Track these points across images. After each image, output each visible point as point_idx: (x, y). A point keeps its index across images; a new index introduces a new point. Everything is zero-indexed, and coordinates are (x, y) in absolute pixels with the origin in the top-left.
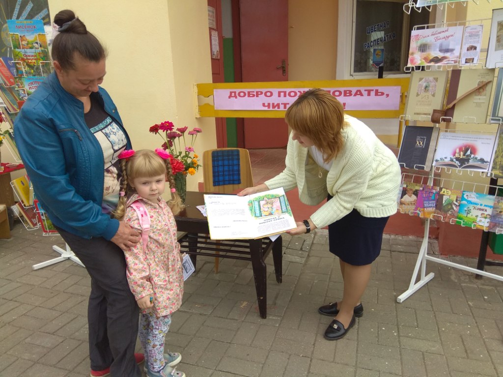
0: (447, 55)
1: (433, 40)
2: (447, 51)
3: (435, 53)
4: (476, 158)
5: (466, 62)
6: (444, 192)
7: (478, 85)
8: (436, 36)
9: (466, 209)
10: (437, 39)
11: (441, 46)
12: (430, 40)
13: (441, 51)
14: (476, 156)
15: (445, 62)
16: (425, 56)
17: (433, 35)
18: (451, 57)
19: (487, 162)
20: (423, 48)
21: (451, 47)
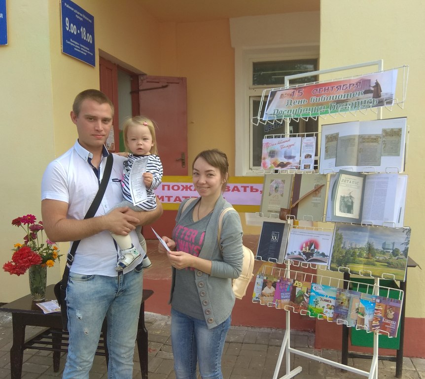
0: (291, 161)
1: (279, 148)
2: (290, 157)
3: (281, 159)
4: (319, 252)
5: (305, 168)
6: (297, 284)
7: (315, 187)
8: (281, 144)
9: (314, 300)
10: (282, 147)
11: (285, 153)
12: (277, 148)
13: (285, 157)
14: (319, 251)
15: (289, 166)
16: (274, 161)
17: (278, 143)
18: (293, 163)
19: (327, 256)
20: (272, 154)
21: (293, 155)
